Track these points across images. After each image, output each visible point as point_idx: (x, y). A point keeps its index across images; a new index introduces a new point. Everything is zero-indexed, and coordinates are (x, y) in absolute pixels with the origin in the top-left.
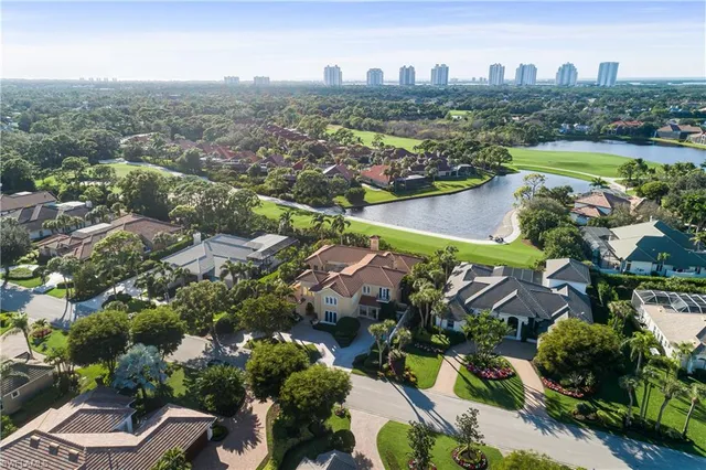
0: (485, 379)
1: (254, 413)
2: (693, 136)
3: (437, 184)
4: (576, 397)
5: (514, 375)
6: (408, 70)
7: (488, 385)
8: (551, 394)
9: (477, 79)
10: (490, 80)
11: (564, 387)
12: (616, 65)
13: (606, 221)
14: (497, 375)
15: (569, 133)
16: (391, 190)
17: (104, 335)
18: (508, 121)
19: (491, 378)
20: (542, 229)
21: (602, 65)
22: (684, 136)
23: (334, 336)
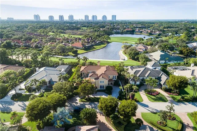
0: (154, 96)
1: (101, 121)
2: (143, 32)
3: (95, 47)
4: (177, 95)
5: (159, 93)
6: (61, 16)
7: (156, 97)
8: (171, 96)
9: (81, 19)
10: (85, 19)
11: (173, 93)
12: (116, 16)
13: (147, 52)
14: (156, 94)
15: (116, 32)
16: (84, 49)
17: (45, 107)
18: (100, 30)
19: (155, 95)
20: (135, 55)
21: (112, 16)
22: (141, 32)
23: (105, 93)
